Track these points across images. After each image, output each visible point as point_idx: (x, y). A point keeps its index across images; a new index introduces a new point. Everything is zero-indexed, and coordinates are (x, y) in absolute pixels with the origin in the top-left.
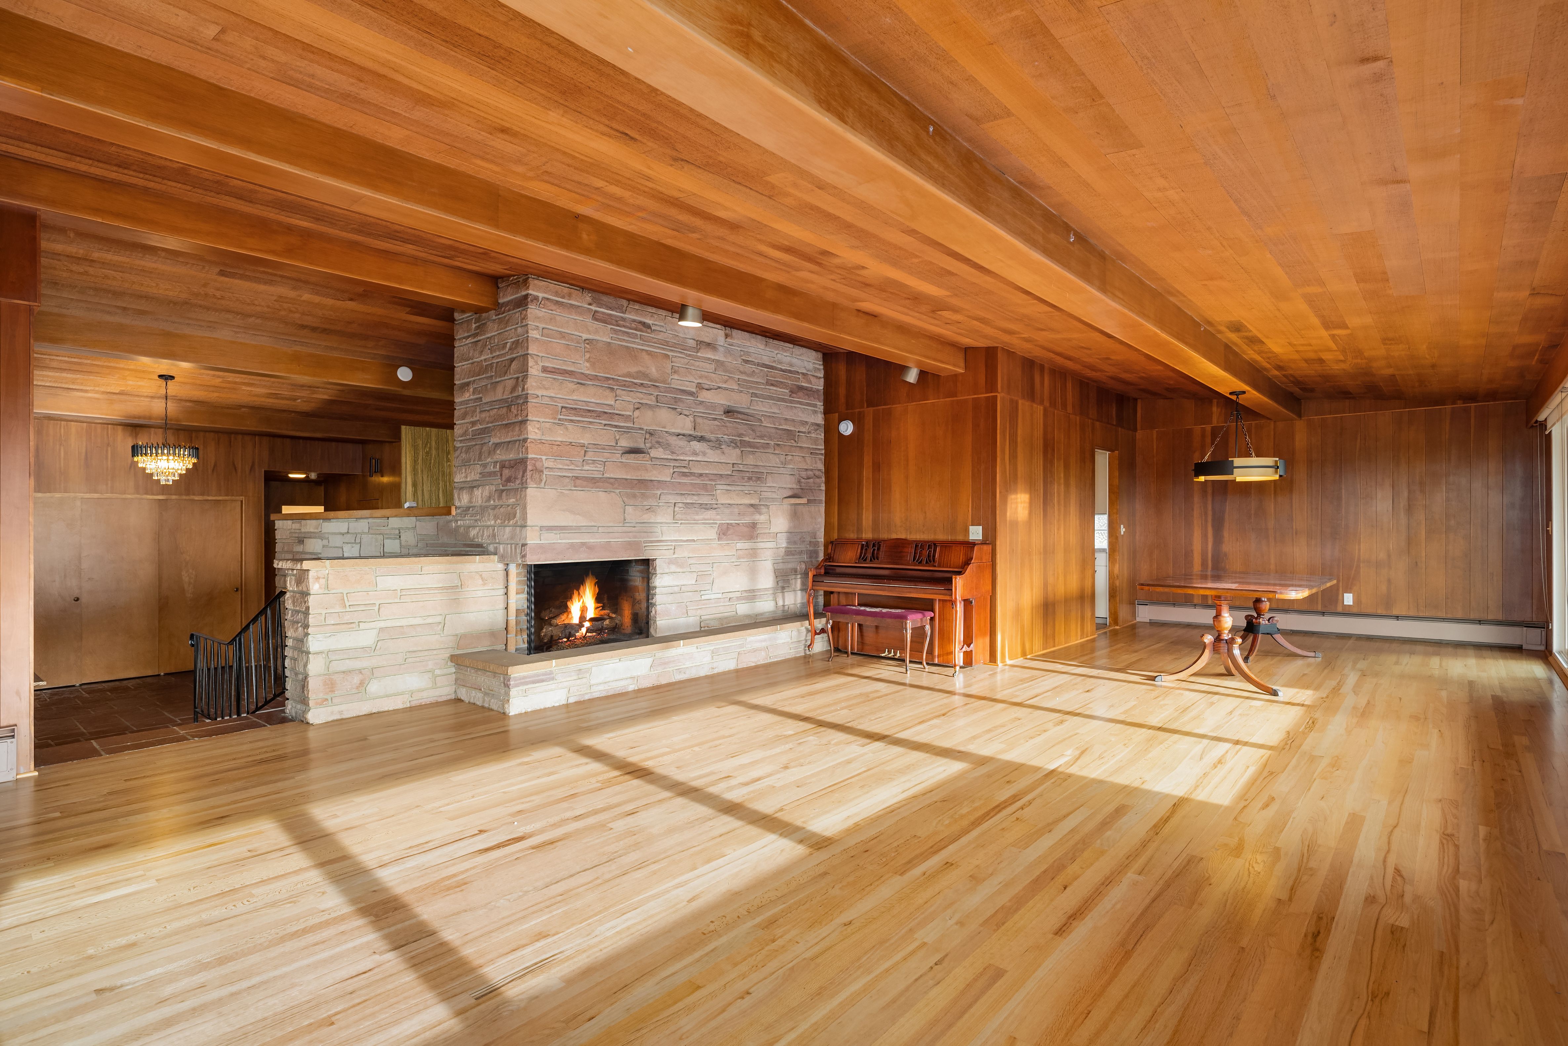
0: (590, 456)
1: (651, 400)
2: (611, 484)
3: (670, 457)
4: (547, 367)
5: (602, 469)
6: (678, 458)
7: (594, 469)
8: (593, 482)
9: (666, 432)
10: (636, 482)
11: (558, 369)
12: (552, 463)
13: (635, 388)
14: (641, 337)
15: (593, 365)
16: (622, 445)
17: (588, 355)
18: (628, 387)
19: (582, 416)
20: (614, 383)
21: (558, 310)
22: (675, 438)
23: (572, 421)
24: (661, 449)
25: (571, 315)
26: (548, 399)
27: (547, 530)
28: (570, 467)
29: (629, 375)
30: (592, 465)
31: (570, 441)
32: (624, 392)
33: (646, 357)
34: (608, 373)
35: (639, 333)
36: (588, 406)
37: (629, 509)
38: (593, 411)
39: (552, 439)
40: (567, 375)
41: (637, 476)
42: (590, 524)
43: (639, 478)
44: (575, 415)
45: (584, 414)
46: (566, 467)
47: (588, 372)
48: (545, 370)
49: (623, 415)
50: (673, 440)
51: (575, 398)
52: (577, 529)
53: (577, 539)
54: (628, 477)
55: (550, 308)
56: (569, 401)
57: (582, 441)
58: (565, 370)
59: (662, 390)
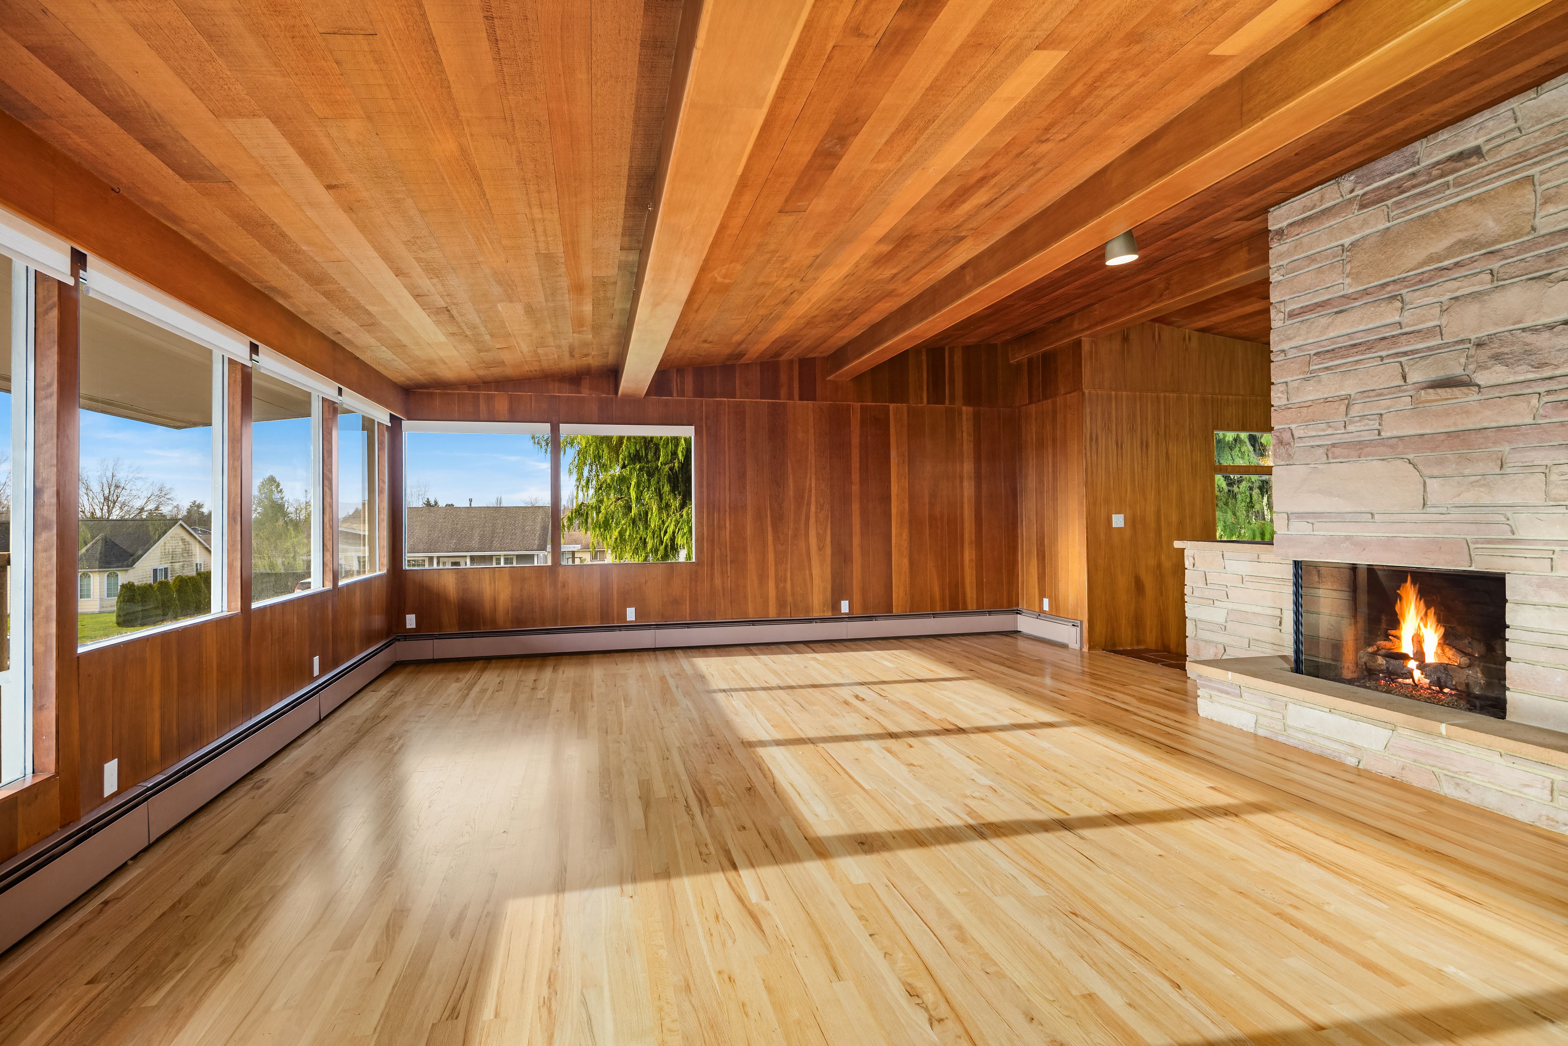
0: (1355, 411)
1: (1481, 283)
2: (1391, 447)
3: (1531, 376)
4: (1294, 310)
5: (1377, 426)
6: (1558, 372)
7: (1362, 428)
8: (1359, 448)
9: (1524, 330)
10: (1443, 437)
11: (1307, 306)
12: (1302, 431)
13: (1441, 276)
14: (1457, 184)
15: (1356, 276)
16: (1415, 380)
17: (1348, 267)
18: (1427, 281)
19: (1342, 357)
20: (1398, 287)
21: (1305, 230)
22: (1546, 335)
23: (1327, 368)
24: (1499, 368)
25: (1323, 224)
26: (1295, 351)
27: (1297, 518)
28: (1327, 432)
29: (1430, 259)
30: (1359, 424)
31: (1325, 396)
32: (1418, 293)
33: (1469, 210)
34: (1385, 277)
35: (1450, 178)
36: (1352, 339)
37: (1433, 485)
38: (1360, 344)
39: (1300, 400)
40: (1320, 309)
41: (1449, 426)
42: (1359, 510)
43: (1453, 429)
44: (1331, 359)
45: (1346, 353)
46: (1322, 433)
47: (1351, 290)
48: (1291, 315)
49: (1419, 331)
50: (1542, 340)
51: (1332, 335)
52: (1339, 517)
53: (1340, 531)
54: (1428, 431)
55: (1295, 233)
56: (1323, 343)
57: (1343, 393)
58: (1316, 304)
59: (1510, 252)
